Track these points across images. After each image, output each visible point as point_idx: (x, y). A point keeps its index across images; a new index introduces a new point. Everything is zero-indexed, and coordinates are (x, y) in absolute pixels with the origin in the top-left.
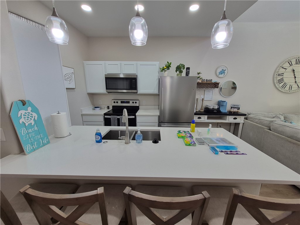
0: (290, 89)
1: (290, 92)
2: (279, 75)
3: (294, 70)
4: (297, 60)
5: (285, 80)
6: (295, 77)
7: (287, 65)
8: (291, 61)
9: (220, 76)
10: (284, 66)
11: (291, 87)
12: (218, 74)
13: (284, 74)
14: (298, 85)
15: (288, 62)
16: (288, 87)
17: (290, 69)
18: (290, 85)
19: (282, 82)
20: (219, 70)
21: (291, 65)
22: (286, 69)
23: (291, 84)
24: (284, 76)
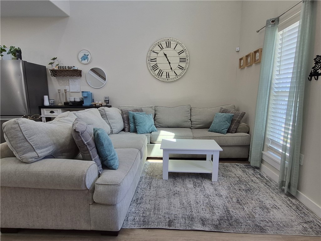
0: (168, 77)
1: (168, 81)
2: (152, 60)
3: (165, 55)
4: (167, 43)
5: (160, 66)
6: (170, 63)
7: (157, 49)
8: (160, 44)
9: (83, 62)
10: (155, 49)
11: (168, 75)
12: (80, 60)
13: (157, 59)
14: (175, 72)
15: (158, 45)
16: (164, 74)
17: (161, 53)
18: (167, 73)
19: (157, 69)
20: (81, 55)
21: (162, 48)
22: (158, 53)
23: (167, 71)
24: (157, 62)
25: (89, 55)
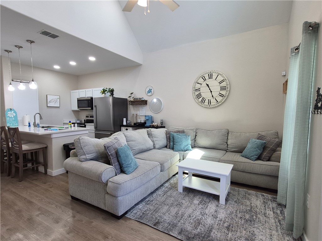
0: (210, 103)
1: (210, 107)
2: (196, 90)
3: (208, 85)
4: (210, 75)
5: (203, 95)
6: (211, 92)
7: (201, 80)
8: (204, 76)
9: (149, 94)
10: (199, 81)
11: (210, 102)
12: (147, 93)
13: (201, 89)
14: (216, 99)
15: (202, 78)
16: (207, 101)
17: (204, 84)
18: (209, 100)
19: (200, 97)
20: (148, 90)
21: (205, 80)
22: (201, 84)
23: (209, 98)
24: (201, 91)
25: (153, 89)
